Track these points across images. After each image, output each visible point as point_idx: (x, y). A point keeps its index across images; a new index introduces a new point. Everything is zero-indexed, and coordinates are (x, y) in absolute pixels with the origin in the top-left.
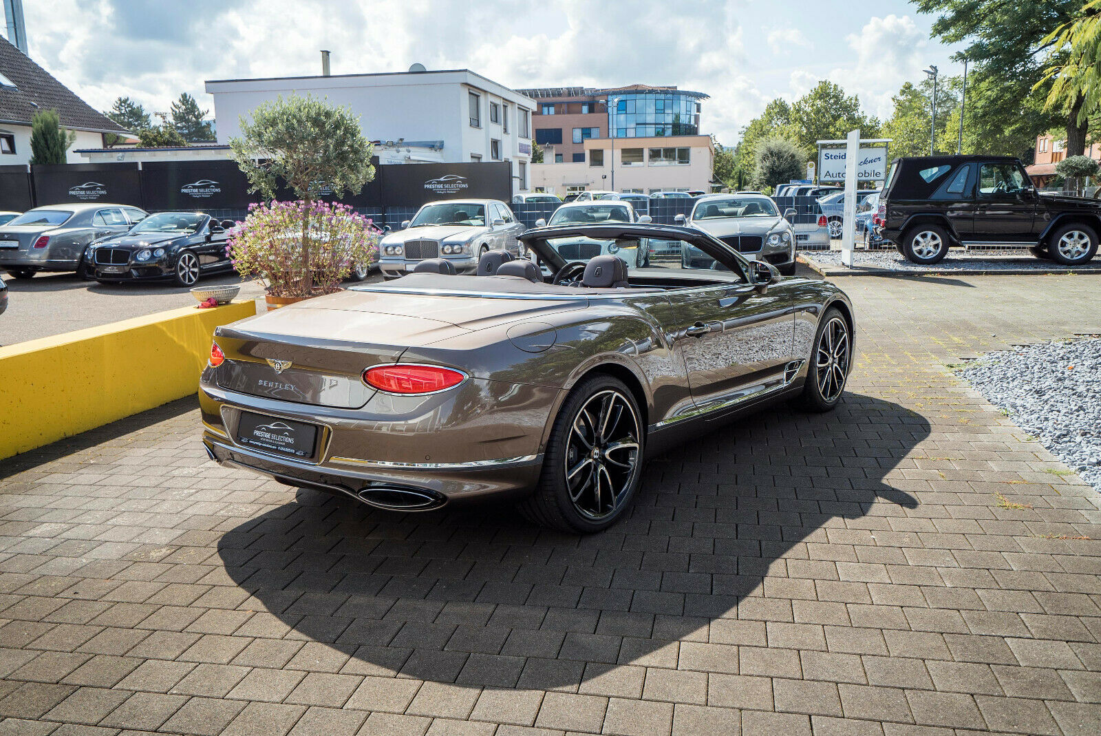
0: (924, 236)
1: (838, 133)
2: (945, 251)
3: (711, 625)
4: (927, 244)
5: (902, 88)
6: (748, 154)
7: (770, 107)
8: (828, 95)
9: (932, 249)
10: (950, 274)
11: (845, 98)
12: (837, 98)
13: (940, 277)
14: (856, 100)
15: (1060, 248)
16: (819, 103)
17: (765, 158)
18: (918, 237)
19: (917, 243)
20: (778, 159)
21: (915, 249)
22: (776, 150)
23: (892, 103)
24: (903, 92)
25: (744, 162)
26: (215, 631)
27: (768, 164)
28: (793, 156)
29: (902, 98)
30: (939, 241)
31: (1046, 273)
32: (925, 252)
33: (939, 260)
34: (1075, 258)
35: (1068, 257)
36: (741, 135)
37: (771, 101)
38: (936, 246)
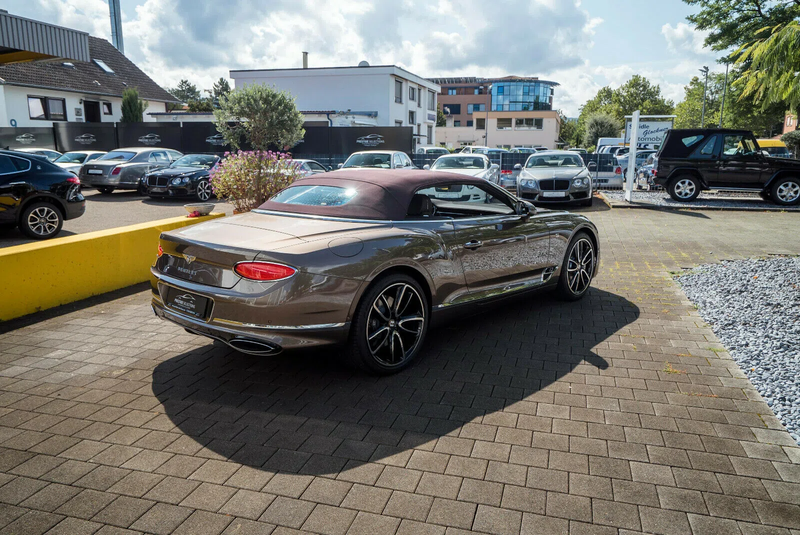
0: (683, 183)
1: (644, 110)
2: (697, 193)
3: (439, 440)
4: (685, 188)
5: (691, 81)
6: (584, 123)
7: (600, 92)
8: (639, 84)
9: (688, 191)
10: (698, 209)
11: (650, 87)
12: (645, 87)
13: (690, 211)
14: (658, 88)
15: (778, 193)
16: (632, 90)
17: (592, 126)
18: (679, 184)
19: (678, 187)
20: (601, 127)
21: (677, 191)
22: (600, 121)
23: (684, 91)
24: (692, 83)
25: (581, 129)
26: (131, 424)
27: (594, 130)
28: (611, 125)
29: (691, 87)
30: (694, 186)
31: (765, 210)
32: (683, 194)
33: (693, 199)
34: (788, 201)
35: (784, 200)
36: (580, 111)
37: (601, 88)
38: (691, 190)
